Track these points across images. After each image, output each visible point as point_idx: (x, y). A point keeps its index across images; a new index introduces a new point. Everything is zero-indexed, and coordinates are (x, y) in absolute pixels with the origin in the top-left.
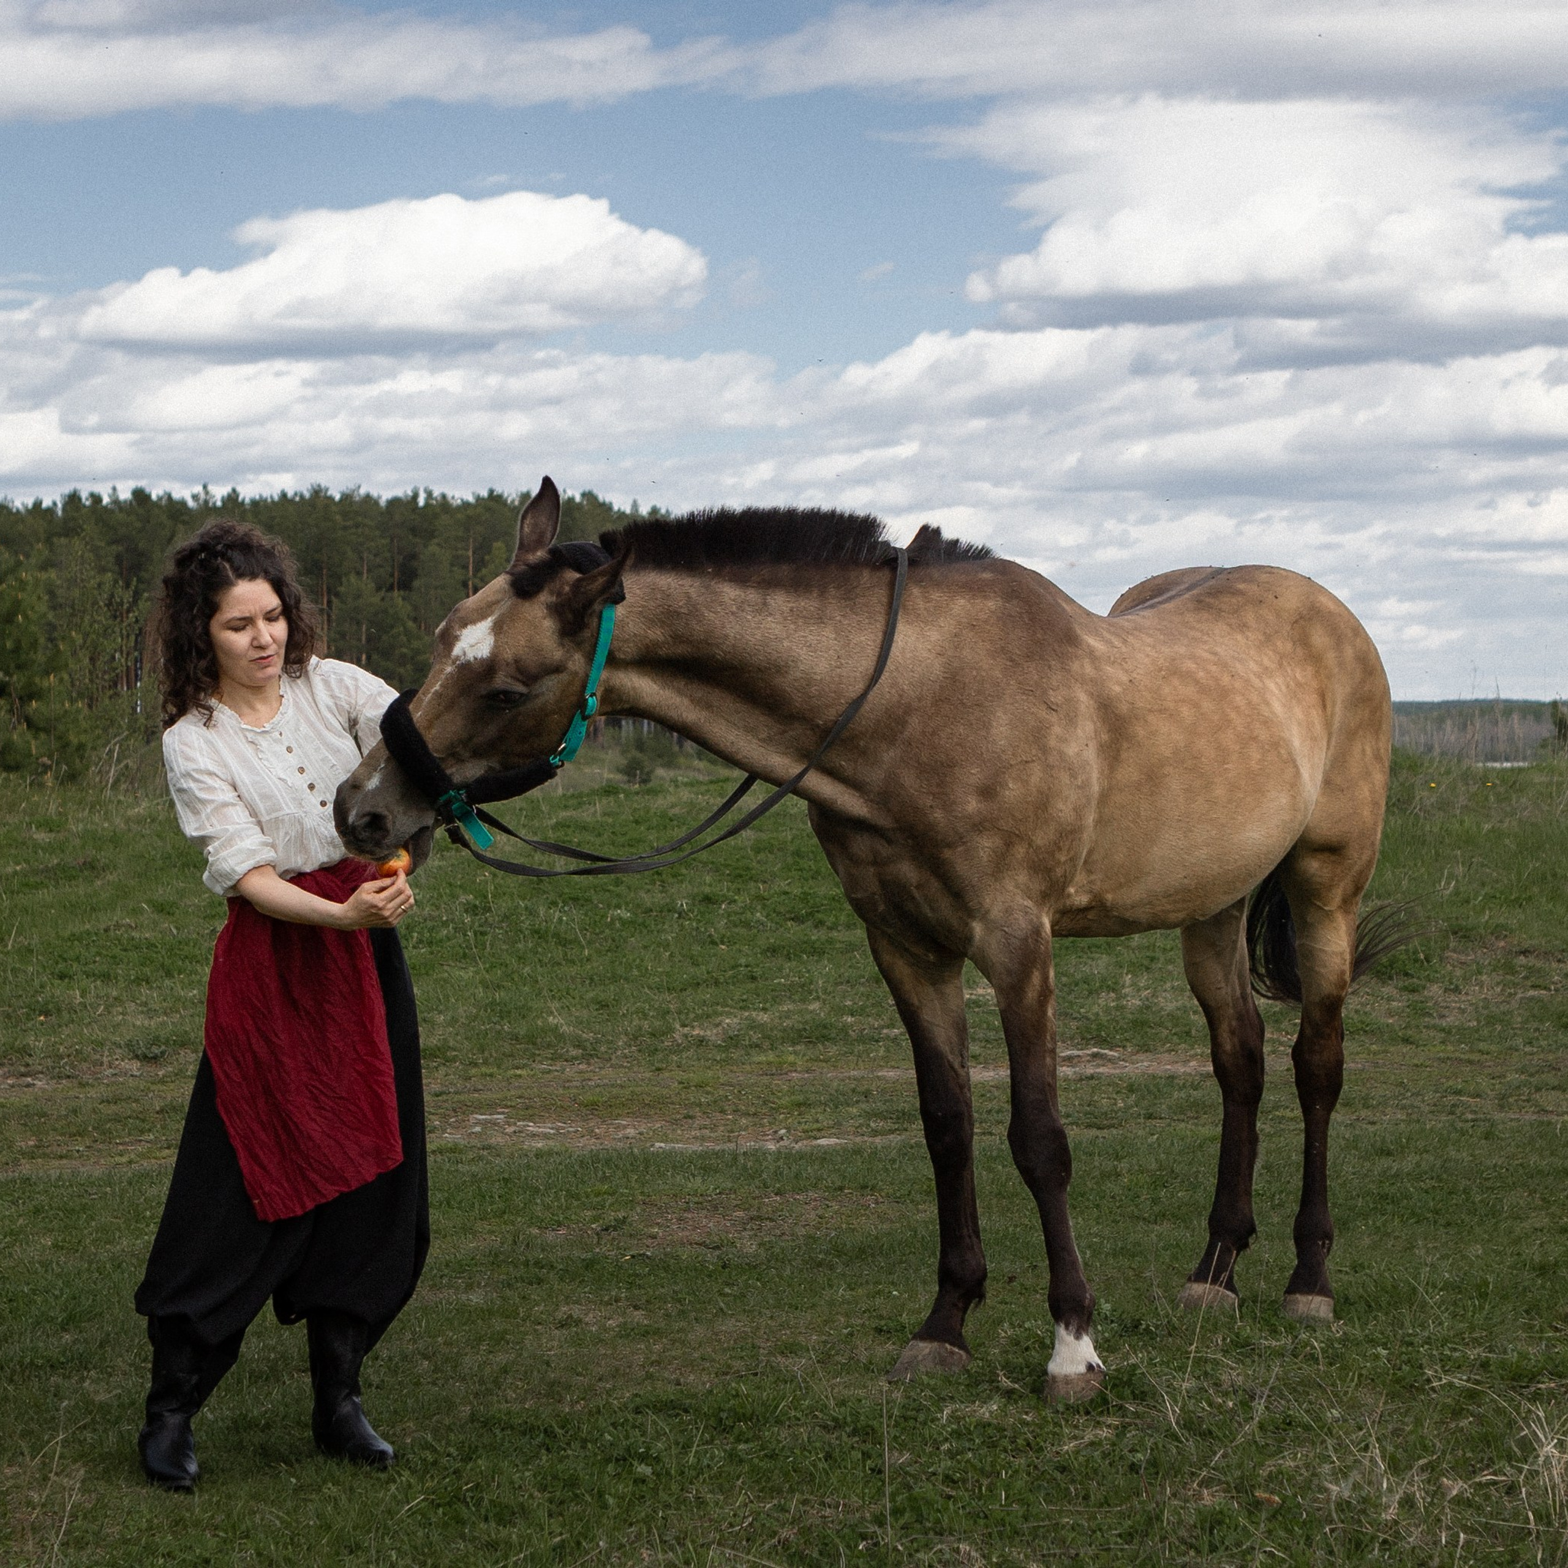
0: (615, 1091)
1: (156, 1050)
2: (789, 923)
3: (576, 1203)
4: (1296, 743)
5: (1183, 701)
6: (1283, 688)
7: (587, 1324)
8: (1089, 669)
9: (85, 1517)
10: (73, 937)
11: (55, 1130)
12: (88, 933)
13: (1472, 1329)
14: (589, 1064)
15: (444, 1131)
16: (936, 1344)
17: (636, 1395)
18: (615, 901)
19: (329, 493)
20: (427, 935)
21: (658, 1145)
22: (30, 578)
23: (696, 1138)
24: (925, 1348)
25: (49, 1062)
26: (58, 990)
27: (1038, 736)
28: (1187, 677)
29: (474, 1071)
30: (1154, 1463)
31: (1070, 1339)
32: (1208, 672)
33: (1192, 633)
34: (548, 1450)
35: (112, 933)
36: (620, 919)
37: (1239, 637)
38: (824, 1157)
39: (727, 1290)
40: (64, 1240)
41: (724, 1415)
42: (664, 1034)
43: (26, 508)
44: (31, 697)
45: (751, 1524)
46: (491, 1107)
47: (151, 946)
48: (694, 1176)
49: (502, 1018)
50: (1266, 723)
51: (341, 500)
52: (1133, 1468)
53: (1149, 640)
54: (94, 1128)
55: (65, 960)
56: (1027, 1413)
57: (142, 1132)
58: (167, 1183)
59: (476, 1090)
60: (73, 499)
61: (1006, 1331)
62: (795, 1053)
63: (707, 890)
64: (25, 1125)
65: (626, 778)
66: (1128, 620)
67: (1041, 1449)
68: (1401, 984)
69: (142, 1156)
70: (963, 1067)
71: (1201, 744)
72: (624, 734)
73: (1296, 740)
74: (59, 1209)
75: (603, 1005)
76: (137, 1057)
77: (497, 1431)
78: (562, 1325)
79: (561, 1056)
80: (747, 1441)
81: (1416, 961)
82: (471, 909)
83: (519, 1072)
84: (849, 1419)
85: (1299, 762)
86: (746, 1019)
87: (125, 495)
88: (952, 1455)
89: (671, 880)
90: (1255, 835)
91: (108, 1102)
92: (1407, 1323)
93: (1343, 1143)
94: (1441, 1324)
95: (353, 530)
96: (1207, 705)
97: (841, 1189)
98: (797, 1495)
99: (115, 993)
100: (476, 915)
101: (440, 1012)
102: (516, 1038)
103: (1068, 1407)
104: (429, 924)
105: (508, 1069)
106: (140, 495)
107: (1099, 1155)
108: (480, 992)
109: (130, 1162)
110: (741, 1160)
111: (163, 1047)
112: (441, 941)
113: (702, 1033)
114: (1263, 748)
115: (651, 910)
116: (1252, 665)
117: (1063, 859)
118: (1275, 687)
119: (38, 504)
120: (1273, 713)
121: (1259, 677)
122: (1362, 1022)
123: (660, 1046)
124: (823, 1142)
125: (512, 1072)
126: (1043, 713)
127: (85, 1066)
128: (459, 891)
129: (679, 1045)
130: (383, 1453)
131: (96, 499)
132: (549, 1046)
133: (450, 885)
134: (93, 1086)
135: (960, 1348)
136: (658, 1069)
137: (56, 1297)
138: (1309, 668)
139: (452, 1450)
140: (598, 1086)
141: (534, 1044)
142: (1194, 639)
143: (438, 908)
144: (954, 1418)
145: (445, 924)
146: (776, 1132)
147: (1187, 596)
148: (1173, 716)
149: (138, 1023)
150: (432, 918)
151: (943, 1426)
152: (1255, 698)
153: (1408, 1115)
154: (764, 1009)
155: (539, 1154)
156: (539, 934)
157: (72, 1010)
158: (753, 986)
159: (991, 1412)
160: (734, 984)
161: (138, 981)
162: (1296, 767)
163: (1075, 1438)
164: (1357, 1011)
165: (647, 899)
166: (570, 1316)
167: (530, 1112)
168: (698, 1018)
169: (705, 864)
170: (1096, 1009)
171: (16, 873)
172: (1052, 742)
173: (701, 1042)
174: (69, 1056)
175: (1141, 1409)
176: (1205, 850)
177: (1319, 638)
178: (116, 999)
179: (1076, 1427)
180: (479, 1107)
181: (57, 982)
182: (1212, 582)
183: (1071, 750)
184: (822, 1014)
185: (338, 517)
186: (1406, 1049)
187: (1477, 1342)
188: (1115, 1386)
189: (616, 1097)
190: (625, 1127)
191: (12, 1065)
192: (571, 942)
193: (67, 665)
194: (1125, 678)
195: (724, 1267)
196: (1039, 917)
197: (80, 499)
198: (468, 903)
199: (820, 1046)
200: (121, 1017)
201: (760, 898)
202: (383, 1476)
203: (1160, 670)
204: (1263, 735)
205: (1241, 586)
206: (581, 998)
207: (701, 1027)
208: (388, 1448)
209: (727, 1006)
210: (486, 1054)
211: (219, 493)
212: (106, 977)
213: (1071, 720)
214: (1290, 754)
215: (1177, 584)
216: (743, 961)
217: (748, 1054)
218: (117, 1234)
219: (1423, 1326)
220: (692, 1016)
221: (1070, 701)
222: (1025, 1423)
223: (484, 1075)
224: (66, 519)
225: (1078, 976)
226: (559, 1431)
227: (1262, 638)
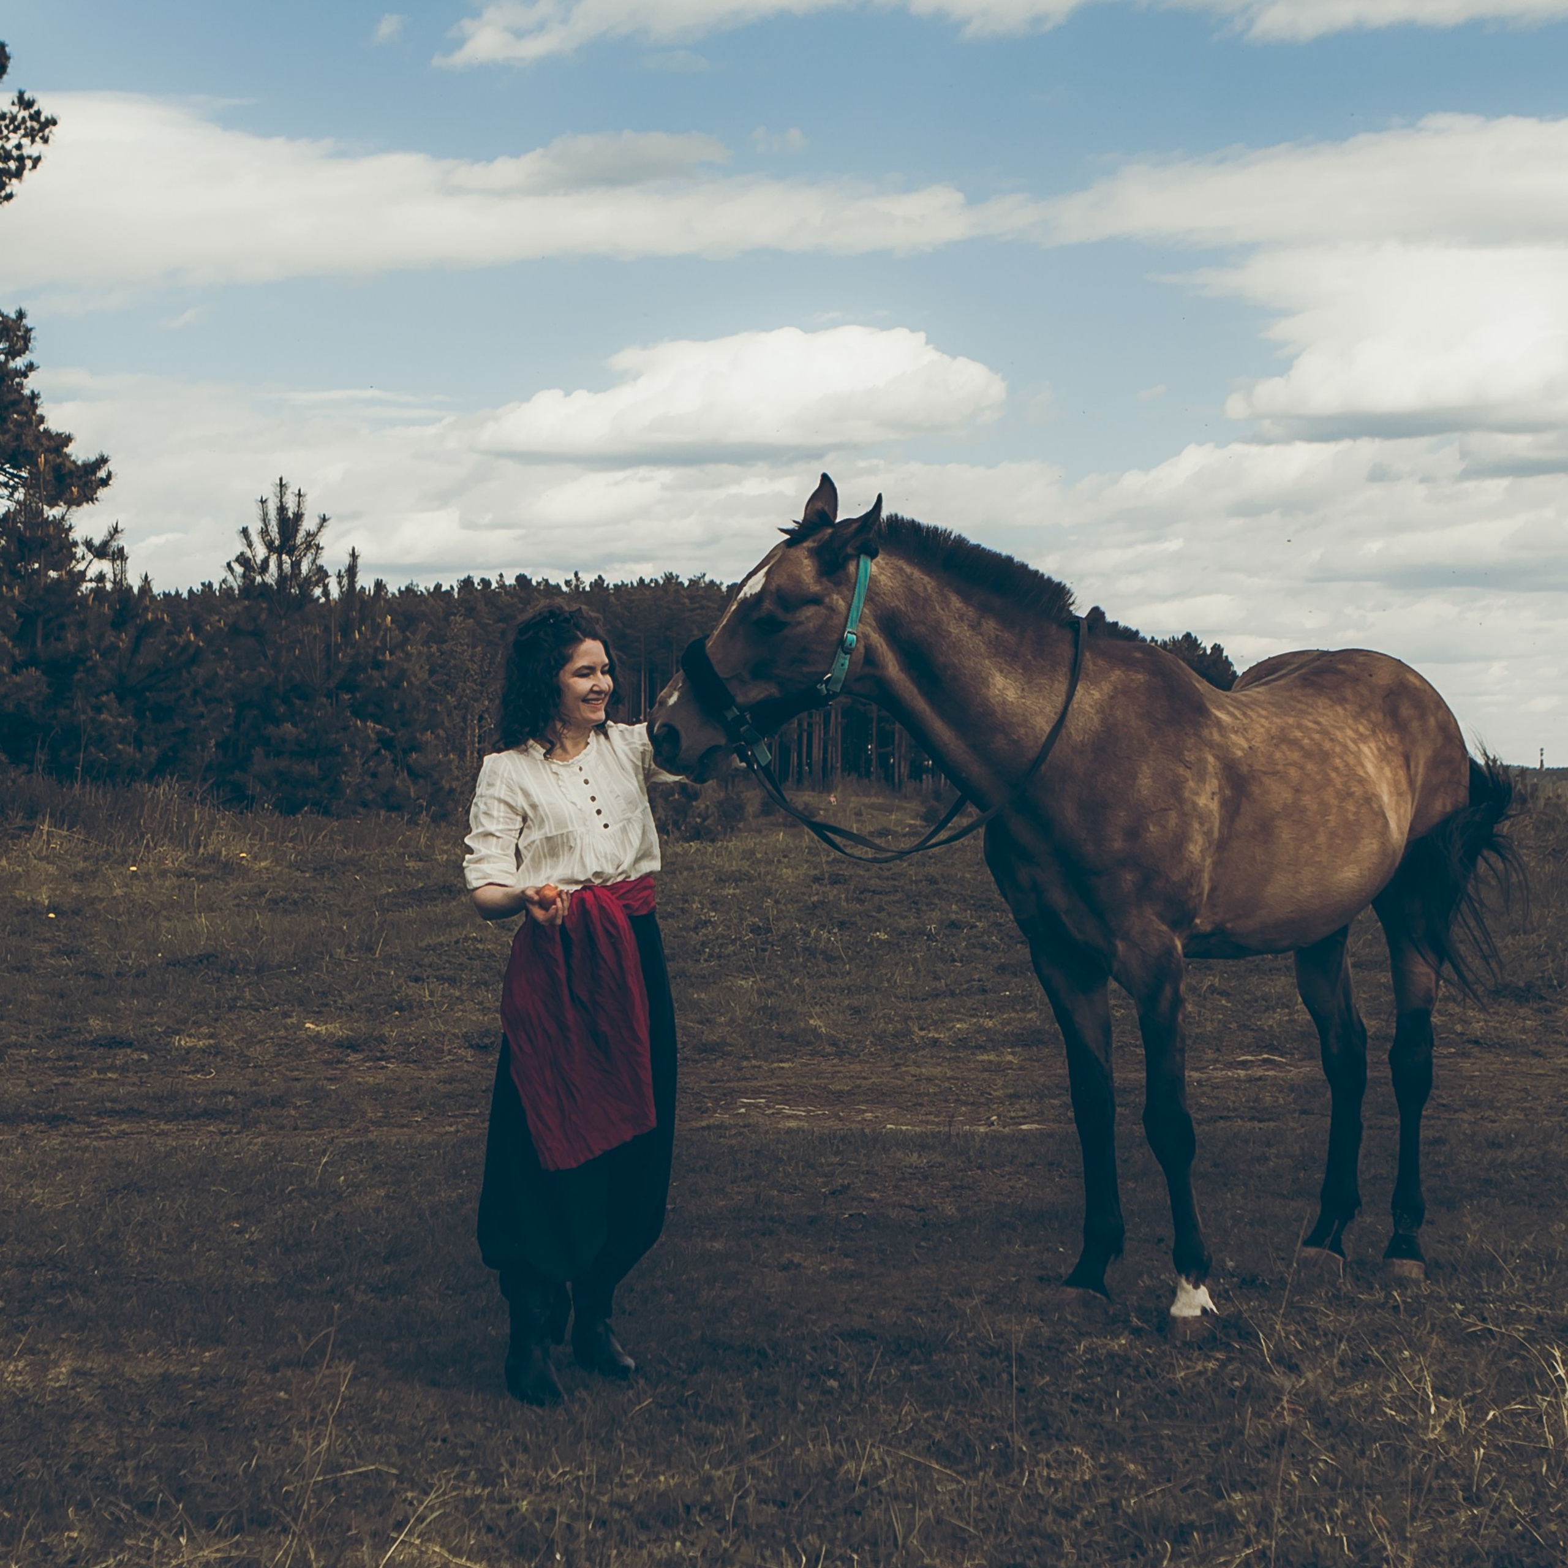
0: (858, 1082)
1: (486, 1041)
2: (1019, 946)
3: (811, 1171)
4: (1386, 798)
5: (1291, 764)
6: (1375, 751)
7: (805, 1268)
8: (1216, 737)
9: (382, 1409)
10: (428, 948)
11: (399, 1104)
12: (441, 944)
13: (1538, 1290)
14: (841, 1060)
15: (715, 1112)
16: (1081, 1290)
17: (837, 1325)
18: (875, 926)
19: (680, 580)
20: (717, 950)
21: (889, 1126)
22: (414, 651)
23: (921, 1121)
24: (1072, 1292)
25: (401, 1049)
26: (412, 990)
27: (1175, 789)
28: (1294, 743)
29: (745, 1064)
30: (1247, 1389)
31: (1190, 1287)
32: (1312, 739)
33: (1299, 706)
34: (760, 1367)
35: (460, 945)
36: (878, 939)
37: (1339, 709)
38: (1024, 1138)
39: (923, 1244)
40: (394, 1192)
41: (902, 1342)
42: (905, 1036)
43: (428, 591)
44: (413, 749)
45: (912, 1428)
46: (756, 1093)
47: (492, 956)
48: (911, 1152)
49: (771, 1019)
50: (1362, 781)
51: (689, 586)
52: (1232, 1393)
53: (1264, 713)
54: (431, 1103)
55: (420, 966)
56: (1150, 1348)
57: (469, 1107)
58: (483, 1147)
59: (745, 1079)
60: (467, 583)
61: (1145, 1281)
62: (1013, 1053)
63: (953, 916)
64: (376, 1099)
65: (924, 824)
66: (1245, 695)
67: (1157, 1376)
68: (1535, 1006)
69: (467, 1126)
70: (1108, 1061)
71: (1307, 800)
72: (924, 785)
73: (1386, 796)
74: (393, 1167)
75: (856, 1011)
76: (471, 1046)
77: (720, 1352)
78: (785, 1268)
79: (818, 1052)
80: (919, 1363)
81: (1550, 986)
82: (755, 929)
83: (782, 1065)
84: (1003, 1348)
85: (1388, 815)
86: (975, 1024)
87: (510, 581)
88: (1082, 1378)
89: (924, 908)
90: (1350, 875)
91: (445, 1082)
92: (1484, 1284)
93: (1462, 1137)
94: (1513, 1285)
95: (699, 611)
96: (1310, 767)
97: (1033, 1165)
98: (951, 1407)
99: (457, 994)
100: (759, 935)
101: (721, 1015)
102: (781, 1036)
103: (1185, 1343)
104: (720, 941)
105: (773, 1062)
106: (522, 580)
107: (1254, 1143)
108: (755, 998)
109: (457, 1131)
110: (954, 1140)
111: (493, 1039)
112: (729, 955)
113: (936, 1036)
114: (1357, 802)
115: (905, 933)
116: (1350, 733)
117: (1194, 894)
118: (1369, 751)
119: (438, 587)
120: (1366, 773)
121: (1354, 742)
122: (1499, 1037)
123: (900, 1045)
124: (1024, 1127)
125: (776, 1065)
126: (1181, 770)
127: (429, 1052)
128: (747, 914)
129: (916, 1045)
130: (627, 1368)
131: (486, 583)
132: (809, 1043)
133: (742, 909)
134: (434, 1069)
135: (1101, 1293)
136: (897, 1065)
137: (382, 1236)
138: (1396, 736)
139: (682, 1364)
140: (845, 1077)
141: (797, 1042)
142: (1301, 711)
143: (729, 928)
144: (1089, 1350)
145: (733, 942)
146: (989, 1118)
147: (1296, 674)
148: (1282, 777)
149: (474, 1018)
150: (723, 937)
151: (1080, 1357)
152: (1351, 760)
153: (1526, 1115)
154: (990, 1017)
155: (789, 1131)
156: (810, 952)
157: (421, 1006)
158: (982, 997)
159: (1120, 1346)
160: (967, 996)
161: (478, 984)
162: (1385, 818)
163: (1188, 1368)
164: (1496, 1029)
165: (903, 924)
166: (792, 1261)
167: (787, 1097)
168: (935, 1023)
169: (955, 895)
170: (1271, 1022)
171: (388, 894)
172: (1187, 794)
173: (935, 1042)
174: (416, 1044)
175: (1244, 1347)
176: (1309, 889)
177: (1406, 711)
178: (458, 998)
179: (1190, 1360)
180: (744, 1093)
181: (411, 984)
182: (1318, 663)
183: (1202, 801)
184: (1038, 1023)
185: (687, 601)
186: (1535, 1061)
187: (1541, 1301)
188: (1224, 1327)
189: (859, 1087)
190: (865, 1111)
191: (371, 1051)
192: (835, 958)
193: (443, 723)
194: (1245, 745)
195: (924, 1225)
196: (1172, 940)
197: (473, 583)
198: (754, 924)
199: (1035, 1049)
200: (460, 1014)
201: (997, 924)
202: (624, 1384)
203: (1273, 738)
204: (1357, 790)
205: (1342, 666)
206: (839, 1004)
207: (936, 1030)
208: (630, 1362)
209: (959, 1013)
210: (757, 1049)
211: (588, 579)
212: (453, 981)
213: (1202, 778)
214: (1380, 807)
215: (1290, 664)
216: (976, 977)
217: (973, 1054)
218: (438, 1188)
219: (1498, 1286)
220: (929, 1021)
221: (1201, 760)
222: (1147, 1355)
223: (754, 1067)
224: (462, 601)
225: (1259, 994)
226: (770, 1352)
227: (1358, 709)
